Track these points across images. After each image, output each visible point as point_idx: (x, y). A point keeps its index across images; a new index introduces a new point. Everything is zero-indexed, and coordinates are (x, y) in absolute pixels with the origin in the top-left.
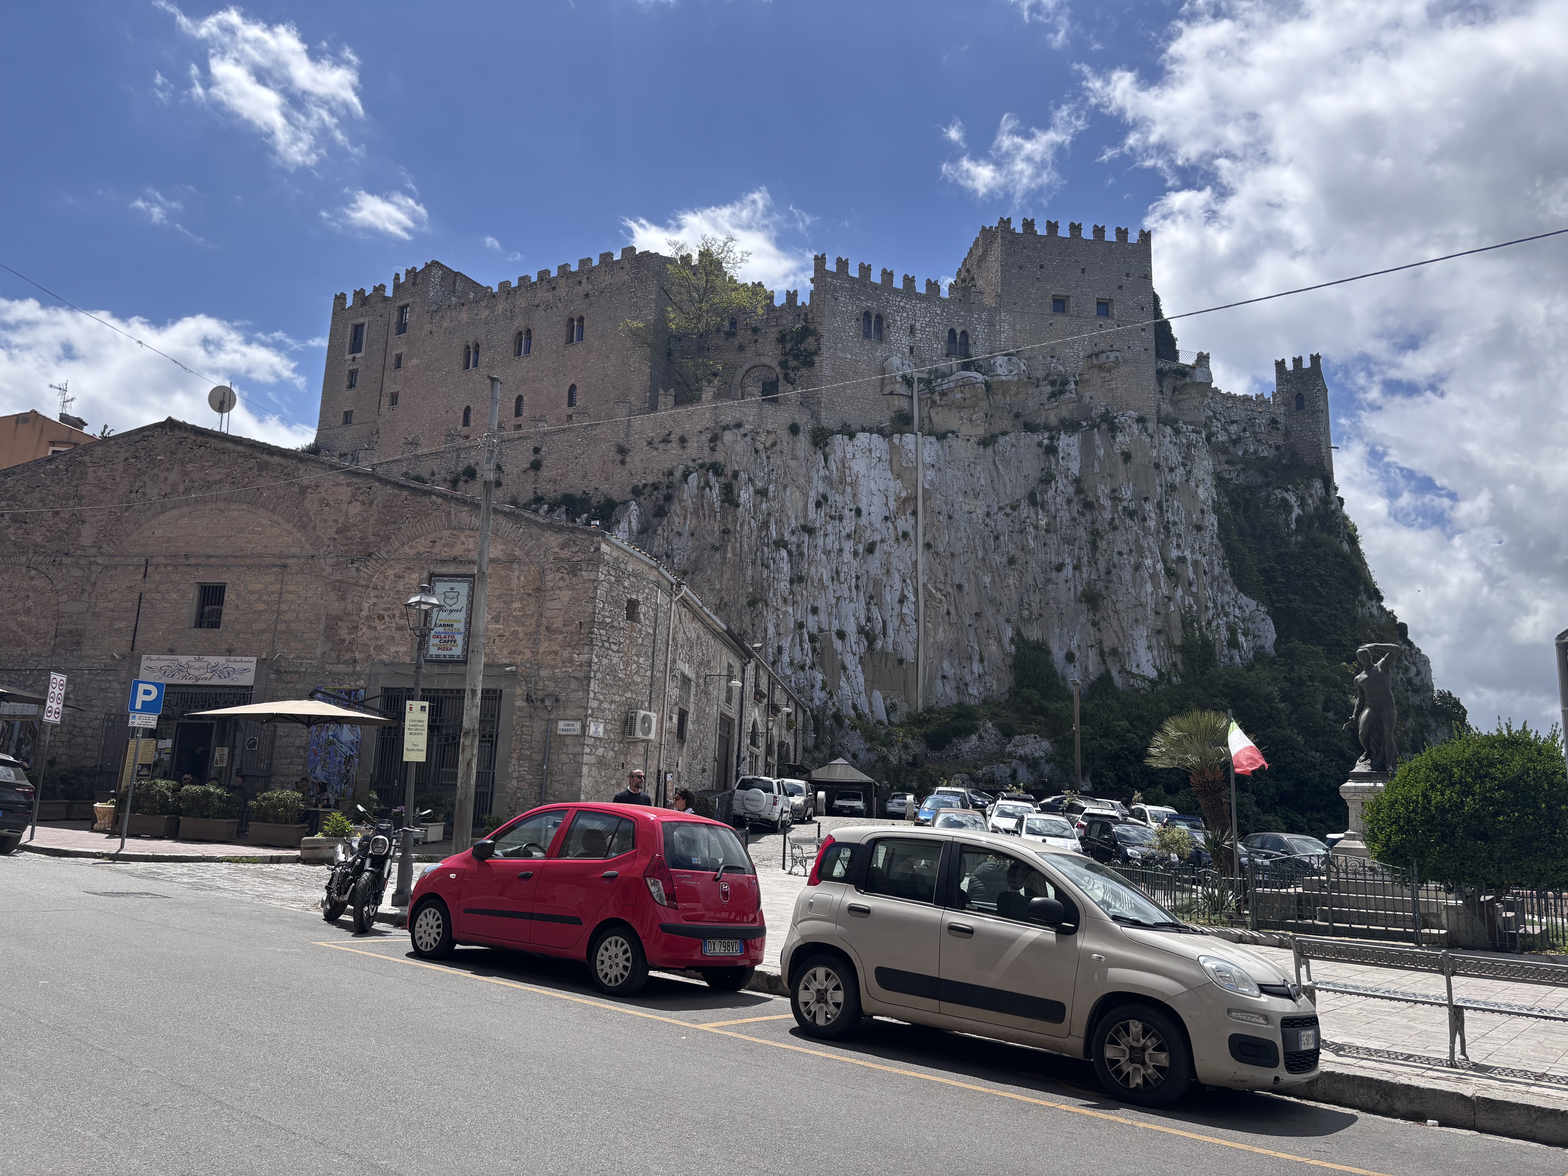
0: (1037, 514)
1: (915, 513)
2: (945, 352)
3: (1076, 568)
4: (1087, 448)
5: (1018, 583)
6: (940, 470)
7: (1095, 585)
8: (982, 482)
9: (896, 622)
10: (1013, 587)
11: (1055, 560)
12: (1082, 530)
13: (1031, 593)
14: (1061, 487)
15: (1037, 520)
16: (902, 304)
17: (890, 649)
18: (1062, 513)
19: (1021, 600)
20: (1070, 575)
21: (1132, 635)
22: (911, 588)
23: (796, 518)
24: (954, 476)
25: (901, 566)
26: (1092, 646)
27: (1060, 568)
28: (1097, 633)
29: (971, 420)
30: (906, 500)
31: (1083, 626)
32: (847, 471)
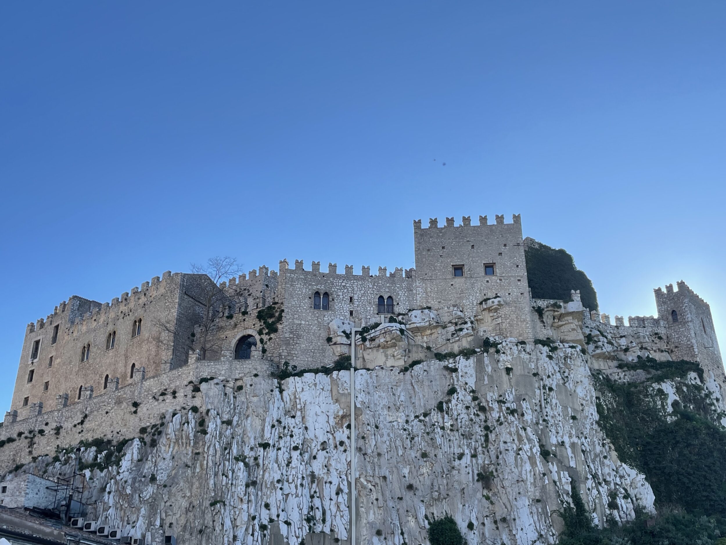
0: (443, 418)
1: (349, 427)
2: (377, 312)
3: (474, 456)
4: (480, 368)
5: (430, 472)
6: (369, 393)
7: (488, 468)
8: (402, 398)
9: (334, 509)
10: (426, 475)
11: (458, 451)
12: (477, 427)
13: (439, 478)
14: (461, 397)
15: (444, 423)
16: (343, 284)
17: (327, 530)
18: (462, 416)
19: (432, 485)
20: (469, 463)
21: (516, 506)
22: (345, 483)
23: (255, 438)
24: (380, 397)
25: (339, 466)
26: (487, 516)
27: (460, 457)
28: (490, 505)
29: (394, 356)
30: (343, 417)
31: (480, 501)
32: (298, 401)
